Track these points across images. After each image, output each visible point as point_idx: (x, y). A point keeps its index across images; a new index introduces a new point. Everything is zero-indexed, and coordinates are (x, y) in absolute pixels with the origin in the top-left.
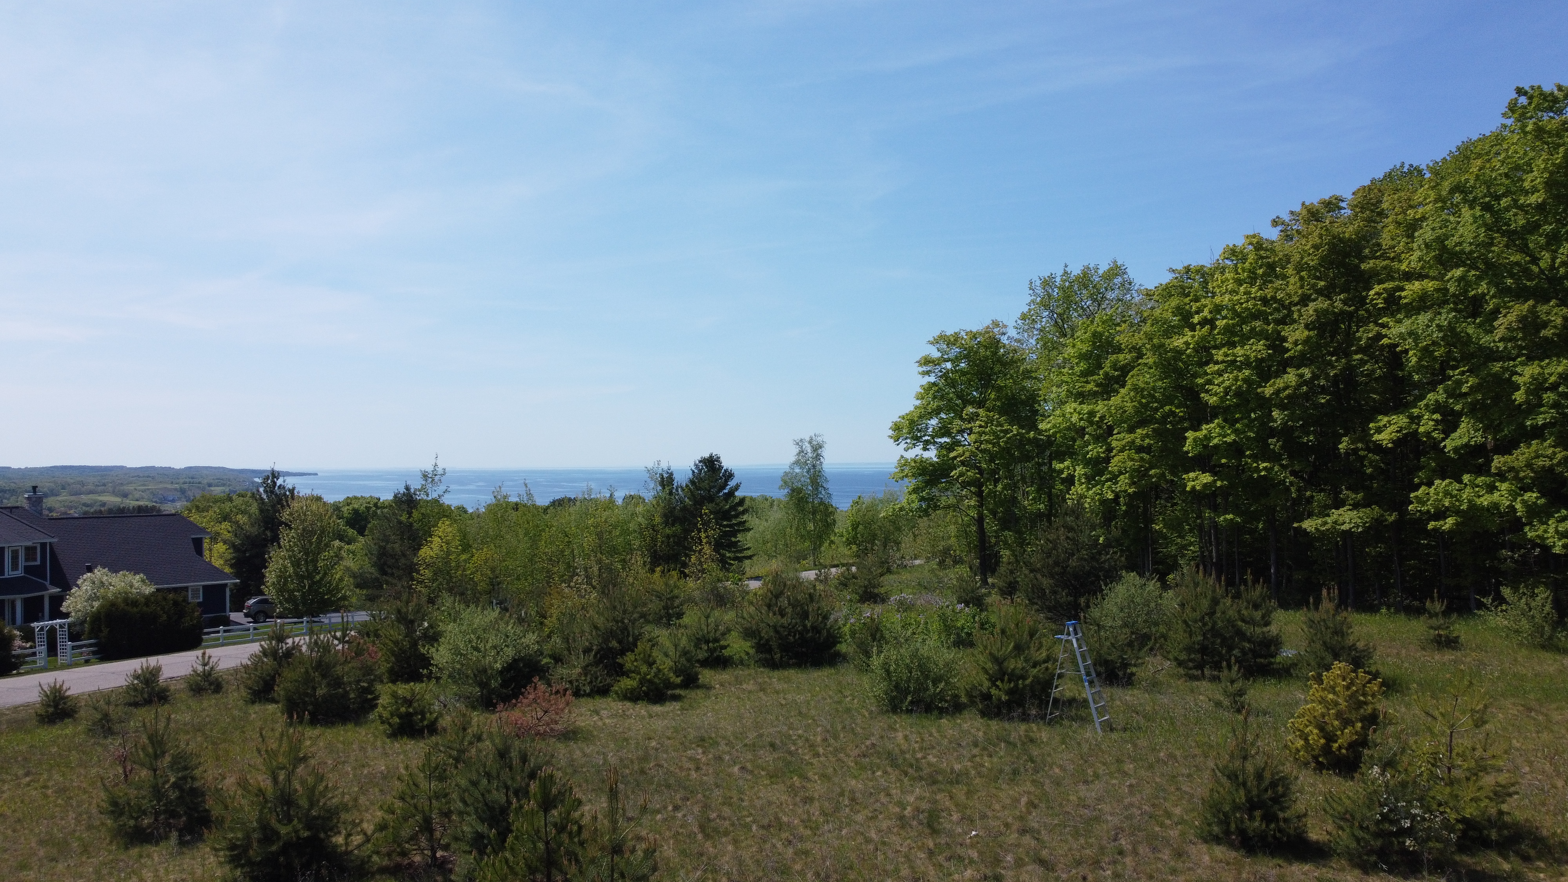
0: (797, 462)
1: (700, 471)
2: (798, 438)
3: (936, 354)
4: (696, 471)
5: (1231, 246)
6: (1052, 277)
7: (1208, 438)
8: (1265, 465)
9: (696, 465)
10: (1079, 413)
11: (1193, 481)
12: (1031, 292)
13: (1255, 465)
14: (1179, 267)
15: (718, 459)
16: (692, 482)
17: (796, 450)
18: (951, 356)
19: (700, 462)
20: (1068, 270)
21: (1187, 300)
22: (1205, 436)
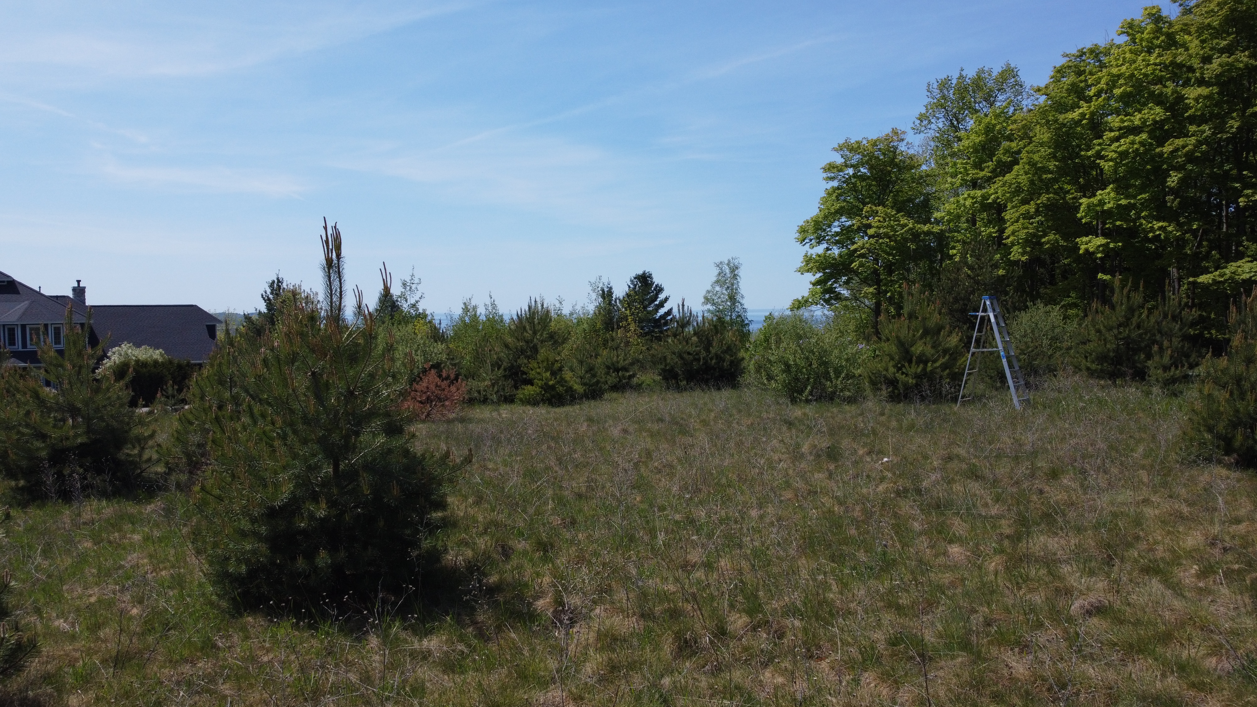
0: (717, 282)
1: (635, 286)
2: (718, 261)
3: (839, 160)
4: (632, 286)
5: (1129, 21)
6: (948, 80)
7: (1101, 203)
8: (1161, 224)
9: (631, 281)
10: (973, 198)
11: (1087, 244)
12: (929, 94)
13: (1150, 225)
14: (1074, 51)
15: (650, 276)
16: (628, 295)
17: (716, 271)
18: (854, 162)
19: (635, 278)
20: (964, 73)
21: (1082, 78)
22: (1100, 201)
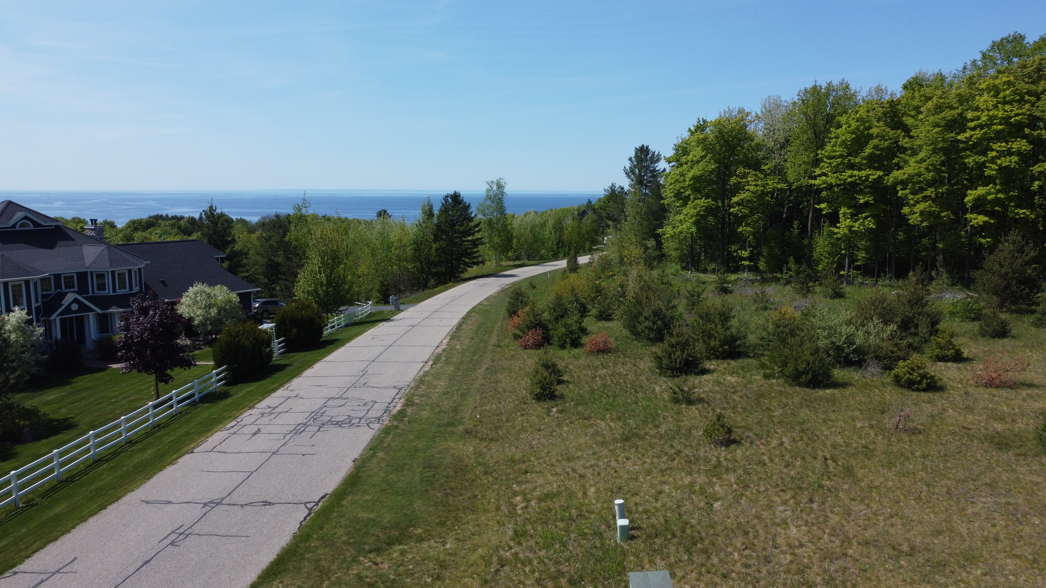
1: (447, 203)
2: (489, 180)
9: (445, 199)
11: (975, 219)
15: (460, 195)
19: (447, 196)
